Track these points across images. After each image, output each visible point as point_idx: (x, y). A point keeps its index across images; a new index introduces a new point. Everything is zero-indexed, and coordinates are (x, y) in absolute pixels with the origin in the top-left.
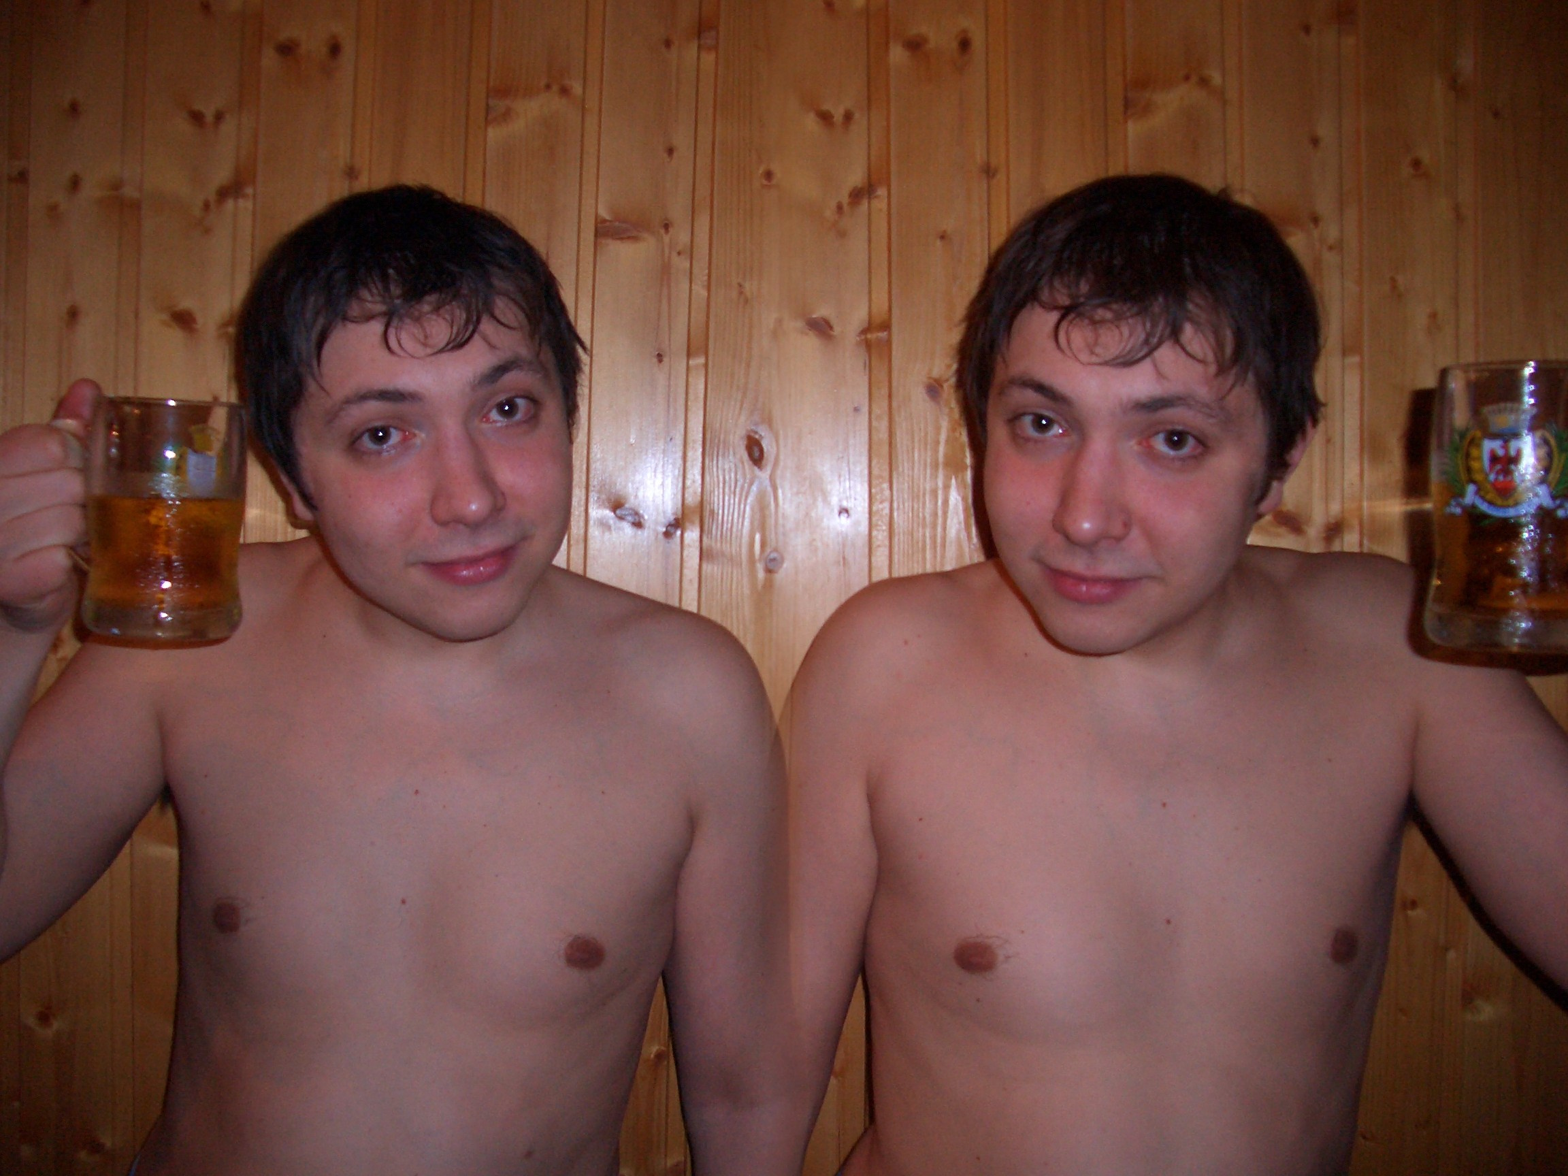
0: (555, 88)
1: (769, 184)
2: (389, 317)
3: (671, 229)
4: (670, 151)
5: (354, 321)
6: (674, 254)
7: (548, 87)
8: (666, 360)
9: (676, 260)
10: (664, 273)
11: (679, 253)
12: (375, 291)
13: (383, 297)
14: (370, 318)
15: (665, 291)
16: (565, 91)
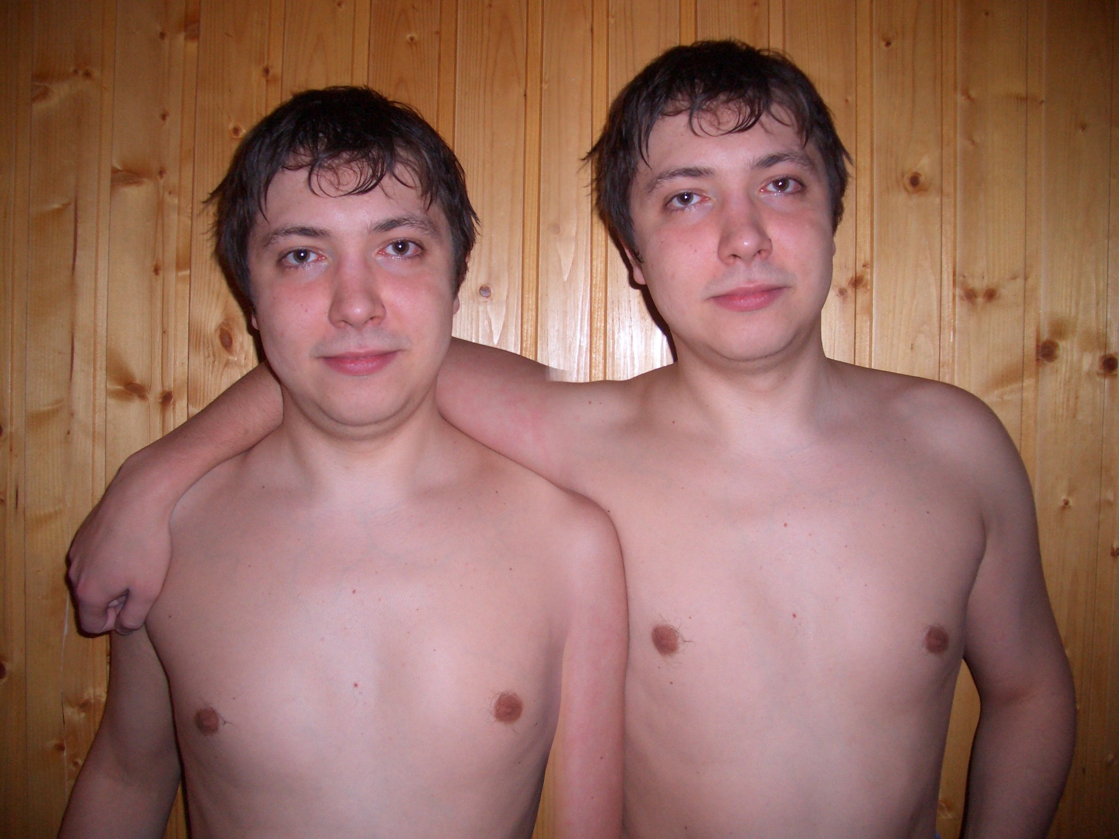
0: (81, 73)
1: (236, 137)
2: (312, 167)
3: (164, 175)
4: (164, 117)
5: (289, 168)
6: (166, 194)
7: (76, 72)
8: (161, 272)
9: (168, 198)
10: (159, 209)
11: (170, 193)
12: (307, 147)
13: (312, 151)
14: (299, 167)
15: (160, 221)
16: (88, 75)
